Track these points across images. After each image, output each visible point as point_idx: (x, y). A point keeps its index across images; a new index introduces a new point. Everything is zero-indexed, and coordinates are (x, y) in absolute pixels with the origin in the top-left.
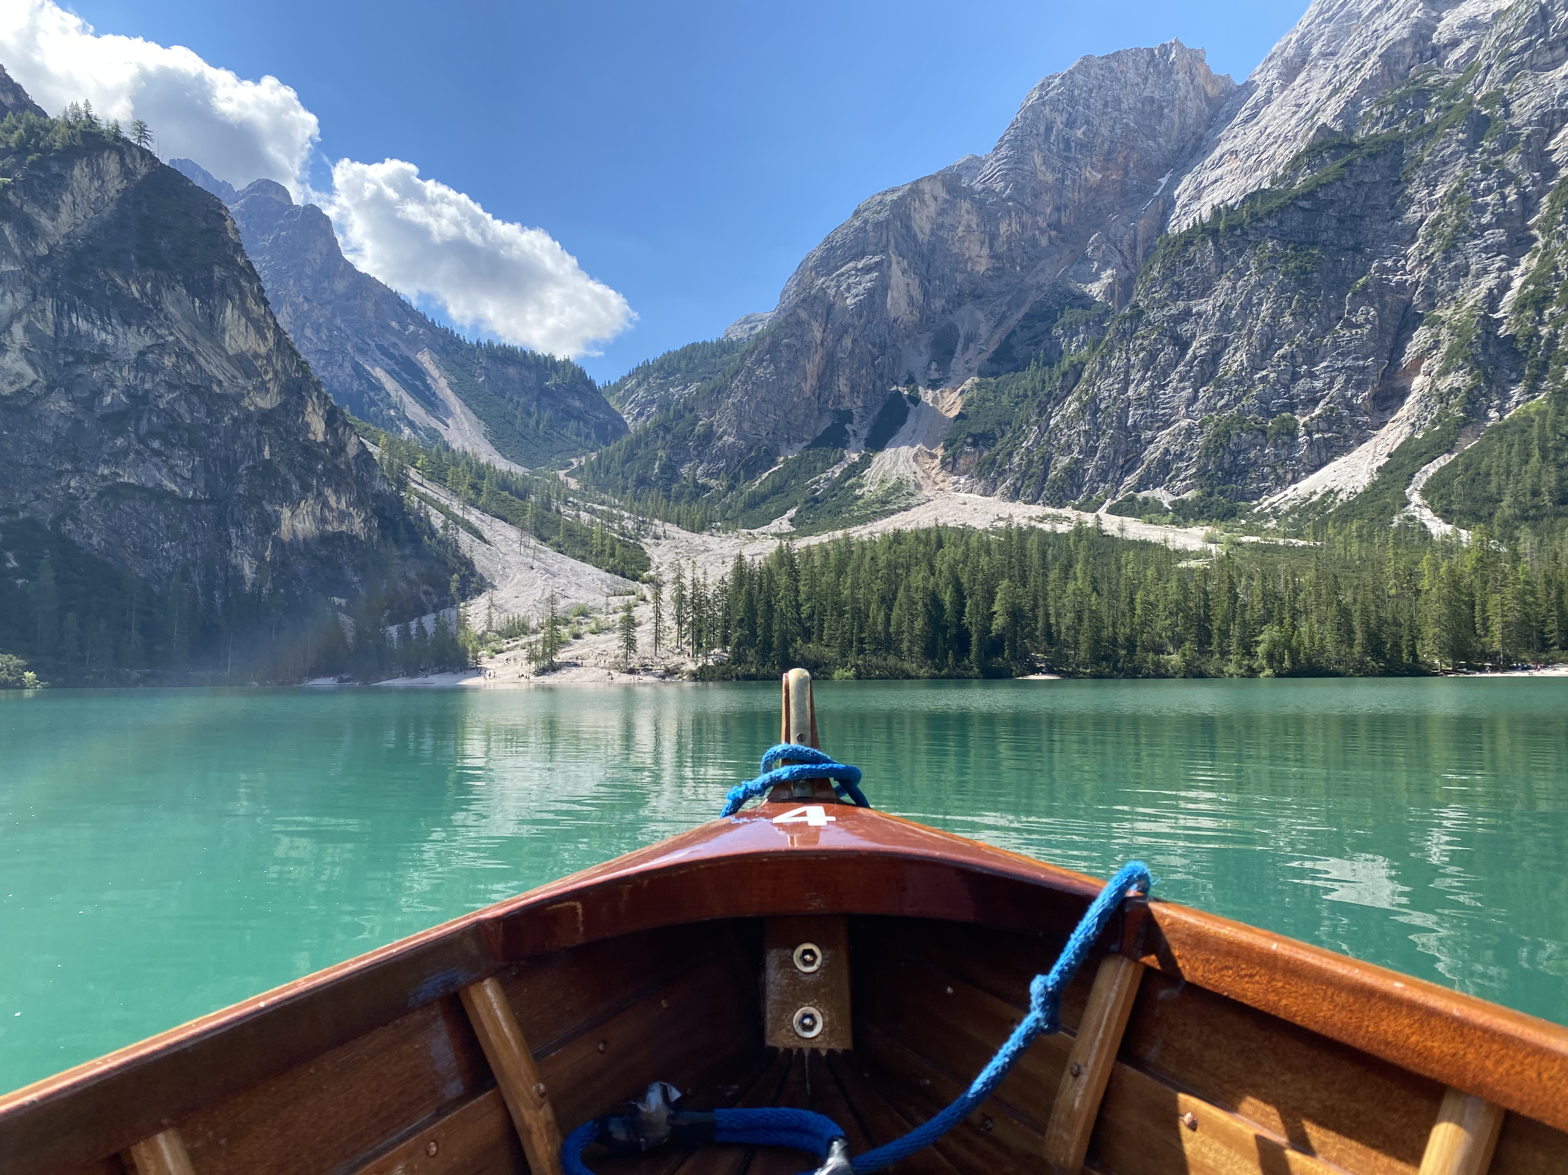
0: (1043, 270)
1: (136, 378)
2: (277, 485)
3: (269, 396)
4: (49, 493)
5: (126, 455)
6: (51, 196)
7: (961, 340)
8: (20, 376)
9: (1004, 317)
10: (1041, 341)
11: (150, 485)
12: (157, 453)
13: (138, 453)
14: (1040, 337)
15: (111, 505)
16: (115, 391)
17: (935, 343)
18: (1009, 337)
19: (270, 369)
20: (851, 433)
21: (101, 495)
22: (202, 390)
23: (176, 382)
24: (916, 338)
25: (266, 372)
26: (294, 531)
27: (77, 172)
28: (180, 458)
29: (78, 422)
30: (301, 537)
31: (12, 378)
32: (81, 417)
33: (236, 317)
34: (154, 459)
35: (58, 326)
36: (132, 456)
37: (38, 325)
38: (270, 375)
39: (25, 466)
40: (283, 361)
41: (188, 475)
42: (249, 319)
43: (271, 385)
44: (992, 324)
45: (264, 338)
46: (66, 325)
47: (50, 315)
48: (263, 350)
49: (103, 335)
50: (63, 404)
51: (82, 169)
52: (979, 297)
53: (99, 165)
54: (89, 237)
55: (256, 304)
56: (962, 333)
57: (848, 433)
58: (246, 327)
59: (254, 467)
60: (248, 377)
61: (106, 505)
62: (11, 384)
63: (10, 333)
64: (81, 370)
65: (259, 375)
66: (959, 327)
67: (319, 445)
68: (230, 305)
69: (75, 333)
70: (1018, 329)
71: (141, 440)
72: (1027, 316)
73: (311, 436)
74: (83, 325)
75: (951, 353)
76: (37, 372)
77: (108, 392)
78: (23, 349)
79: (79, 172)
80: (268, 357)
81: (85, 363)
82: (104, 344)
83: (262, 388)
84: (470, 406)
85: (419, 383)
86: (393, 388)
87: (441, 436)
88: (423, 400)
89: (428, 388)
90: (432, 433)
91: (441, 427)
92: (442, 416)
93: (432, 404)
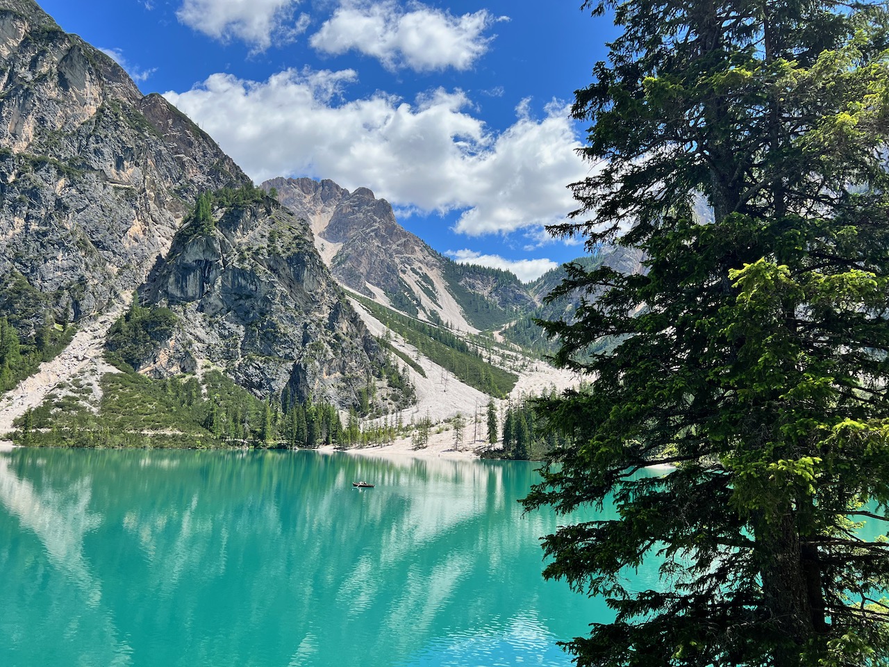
6: (234, 225)
11: (266, 354)
19: (323, 298)
22: (291, 310)
25: (321, 300)
27: (244, 214)
33: (309, 275)
35: (233, 283)
37: (225, 283)
38: (323, 301)
40: (330, 295)
43: (323, 306)
45: (321, 284)
46: (236, 282)
47: (230, 279)
48: (320, 290)
49: (252, 286)
51: (247, 213)
53: (254, 210)
58: (313, 279)
59: (312, 345)
60: (313, 302)
61: (246, 363)
67: (344, 334)
68: (306, 270)
74: (243, 282)
76: (223, 304)
78: (219, 294)
80: (322, 293)
81: (243, 299)
82: (251, 290)
83: (320, 307)
84: (454, 298)
85: (430, 287)
86: (417, 289)
87: (438, 314)
88: (431, 295)
89: (434, 289)
90: (433, 313)
91: (438, 309)
92: (440, 303)
93: (435, 297)
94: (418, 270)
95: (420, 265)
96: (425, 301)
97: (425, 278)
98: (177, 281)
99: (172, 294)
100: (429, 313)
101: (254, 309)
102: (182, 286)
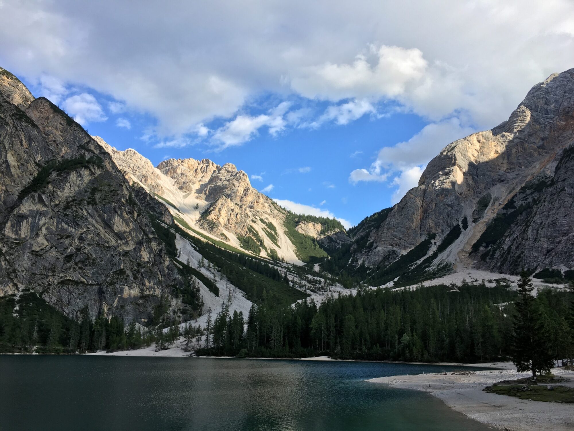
0: (535, 167)
1: (79, 242)
2: (123, 278)
3: (129, 246)
4: (43, 283)
5: (70, 269)
6: (62, 184)
7: (492, 200)
8: (43, 244)
9: (514, 189)
10: (528, 198)
11: (76, 280)
12: (80, 268)
13: (74, 268)
14: (528, 197)
15: (60, 287)
16: (72, 247)
17: (480, 202)
18: (513, 197)
19: (130, 236)
20: (433, 243)
21: (58, 283)
22: (101, 245)
23: (92, 243)
24: (471, 201)
25: (128, 237)
26: (130, 294)
27: (71, 176)
28: (88, 270)
29: (58, 258)
30: (132, 296)
31: (40, 245)
32: (59, 257)
33: (119, 219)
34: (80, 270)
35: (57, 227)
36: (72, 270)
37: (51, 227)
38: (130, 238)
39: (37, 274)
40: (136, 233)
41: (90, 275)
42: (123, 219)
43: (130, 242)
44: (508, 192)
45: (129, 226)
46: (60, 227)
47: (55, 224)
48: (128, 230)
49: (72, 229)
50: (54, 253)
51: (73, 175)
52: (503, 181)
53: (80, 173)
54: (74, 197)
55: (127, 214)
56: (493, 197)
57: (431, 243)
58: (122, 222)
59: (116, 271)
60: (121, 239)
61: (59, 287)
62: (39, 247)
63: (41, 230)
64: (62, 241)
65: (126, 239)
66: (492, 195)
67: (145, 263)
68: (117, 215)
69: (63, 229)
70: (518, 194)
71: (76, 264)
72: (522, 188)
73: (142, 260)
74: (66, 226)
75: (486, 206)
76: (48, 243)
77: (69, 248)
78: (45, 235)
79: (73, 176)
80: (130, 233)
81: (64, 239)
82: (71, 232)
83: (127, 243)
84: (290, 240)
85: (273, 232)
86: (262, 234)
87: (276, 252)
88: (273, 238)
89: (276, 233)
90: (273, 251)
91: (276, 248)
92: (279, 243)
93: (276, 240)
94: (266, 220)
95: (268, 216)
96: (268, 242)
97: (271, 226)
98: (12, 226)
99: (8, 236)
100: (269, 252)
101: (71, 246)
102: (16, 229)
